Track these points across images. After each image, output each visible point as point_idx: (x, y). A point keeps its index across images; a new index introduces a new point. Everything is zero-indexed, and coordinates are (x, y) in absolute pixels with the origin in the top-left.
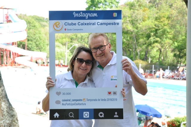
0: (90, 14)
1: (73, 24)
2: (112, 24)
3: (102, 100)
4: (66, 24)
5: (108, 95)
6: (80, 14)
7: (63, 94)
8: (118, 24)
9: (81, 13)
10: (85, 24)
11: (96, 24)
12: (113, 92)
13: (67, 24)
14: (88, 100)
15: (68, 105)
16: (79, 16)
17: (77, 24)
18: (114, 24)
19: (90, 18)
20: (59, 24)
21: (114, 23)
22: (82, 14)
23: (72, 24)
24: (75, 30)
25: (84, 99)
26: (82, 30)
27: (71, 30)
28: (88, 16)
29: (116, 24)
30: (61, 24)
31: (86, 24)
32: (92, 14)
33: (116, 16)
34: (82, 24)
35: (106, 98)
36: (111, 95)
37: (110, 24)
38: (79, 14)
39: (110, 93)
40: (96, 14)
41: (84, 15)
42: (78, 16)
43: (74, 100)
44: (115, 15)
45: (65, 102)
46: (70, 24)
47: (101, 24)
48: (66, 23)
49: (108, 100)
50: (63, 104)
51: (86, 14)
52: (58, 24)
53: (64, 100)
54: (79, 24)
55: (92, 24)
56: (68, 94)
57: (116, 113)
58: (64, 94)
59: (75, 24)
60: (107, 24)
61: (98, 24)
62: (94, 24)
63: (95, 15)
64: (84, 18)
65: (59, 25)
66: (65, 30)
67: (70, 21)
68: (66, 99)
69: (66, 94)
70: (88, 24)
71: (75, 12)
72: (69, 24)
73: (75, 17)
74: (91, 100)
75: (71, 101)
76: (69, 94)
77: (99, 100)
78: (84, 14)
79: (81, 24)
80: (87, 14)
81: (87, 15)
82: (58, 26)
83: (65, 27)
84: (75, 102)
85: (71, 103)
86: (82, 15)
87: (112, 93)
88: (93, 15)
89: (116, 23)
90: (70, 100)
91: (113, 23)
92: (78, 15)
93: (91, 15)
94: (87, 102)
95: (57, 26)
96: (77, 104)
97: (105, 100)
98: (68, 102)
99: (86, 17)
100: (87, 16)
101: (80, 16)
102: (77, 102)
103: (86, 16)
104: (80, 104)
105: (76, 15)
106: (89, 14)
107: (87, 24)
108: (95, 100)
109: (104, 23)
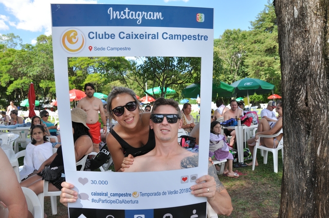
0: (146, 13)
1: (107, 36)
2: (195, 38)
3: (171, 193)
4: (92, 36)
5: (182, 183)
6: (125, 13)
7: (91, 182)
8: (206, 38)
9: (127, 10)
10: (134, 36)
11: (160, 36)
12: (191, 176)
13: (94, 35)
14: (143, 195)
15: (103, 202)
16: (122, 16)
17: (117, 36)
18: (197, 37)
19: (146, 23)
20: (77, 35)
21: (199, 36)
22: (129, 13)
23: (105, 35)
24: (112, 49)
25: (134, 193)
26: (129, 49)
27: (103, 49)
28: (142, 19)
29: (203, 38)
30: (79, 36)
31: (138, 36)
32: (152, 13)
33: (203, 21)
34: (129, 36)
35: (178, 189)
36: (188, 182)
37: (189, 37)
38: (122, 12)
39: (185, 179)
40: (160, 13)
41: (132, 16)
42: (119, 18)
43: (114, 195)
44: (201, 18)
45: (96, 198)
46: (101, 37)
47: (172, 37)
48: (91, 34)
49: (182, 191)
50: (93, 201)
51: (138, 12)
52: (72, 34)
53: (95, 194)
54: (122, 37)
55: (150, 36)
56: (102, 182)
57: (194, 211)
58: (93, 182)
59: (112, 36)
60: (184, 38)
61: (165, 36)
62: (155, 37)
63: (158, 15)
64: (132, 23)
65: (75, 38)
66: (91, 50)
67: (101, 30)
68: (99, 192)
69: (98, 183)
70: (142, 36)
71: (111, 8)
72: (98, 36)
73: (111, 18)
74: (148, 195)
75: (109, 195)
76: (105, 183)
77: (164, 193)
78: (134, 13)
79: (126, 36)
80: (139, 14)
81: (139, 16)
82: (74, 40)
83: (90, 42)
84: (117, 198)
85: (108, 199)
86: (128, 16)
87: (189, 179)
88: (153, 17)
89: (202, 36)
90: (106, 195)
91: (197, 35)
92: (120, 14)
93: (149, 16)
94: (140, 198)
95: (70, 41)
96: (121, 202)
97: (176, 192)
98: (103, 198)
99: (137, 20)
100: (141, 17)
101: (124, 17)
102: (121, 198)
103: (137, 17)
104: (128, 202)
105: (114, 15)
106: (143, 13)
107: (140, 36)
108: (155, 194)
109: (178, 36)
